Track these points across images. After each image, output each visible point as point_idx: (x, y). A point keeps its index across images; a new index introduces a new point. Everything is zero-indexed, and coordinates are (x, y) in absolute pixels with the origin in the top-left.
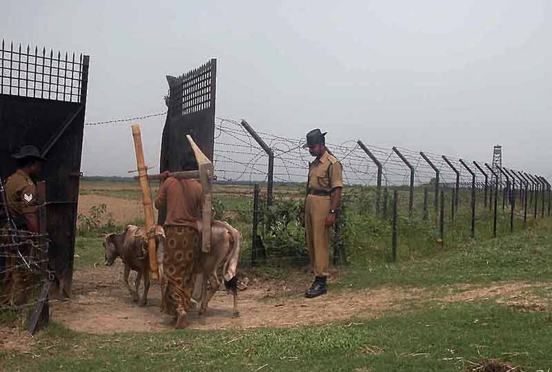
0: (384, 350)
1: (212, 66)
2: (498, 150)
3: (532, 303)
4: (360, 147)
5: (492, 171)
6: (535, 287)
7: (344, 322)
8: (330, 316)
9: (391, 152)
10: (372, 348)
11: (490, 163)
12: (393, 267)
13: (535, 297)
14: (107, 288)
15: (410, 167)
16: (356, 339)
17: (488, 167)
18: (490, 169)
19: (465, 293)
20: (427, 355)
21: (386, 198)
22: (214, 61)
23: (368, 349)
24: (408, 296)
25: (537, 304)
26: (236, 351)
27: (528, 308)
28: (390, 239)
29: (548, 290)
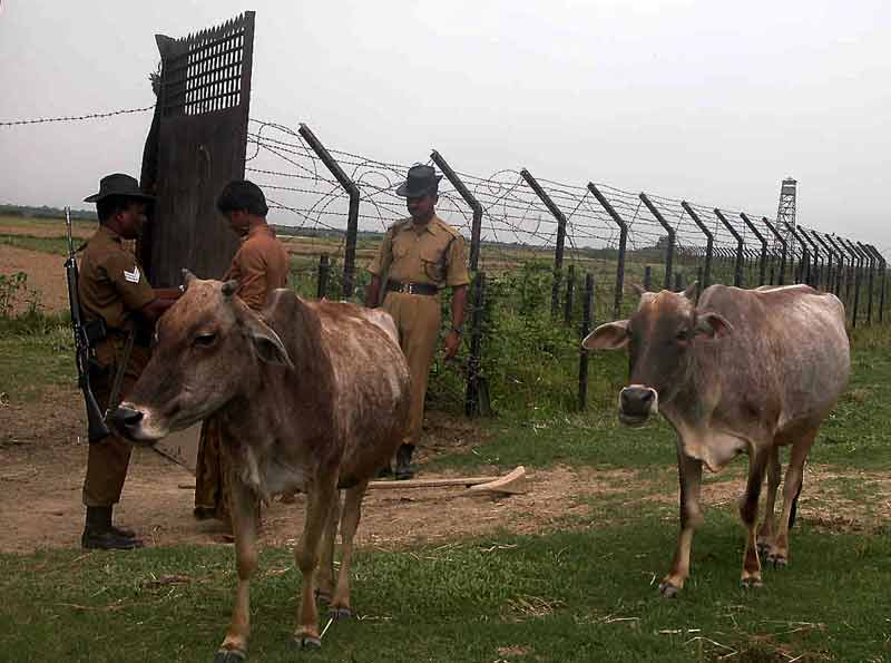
0: (554, 606)
1: (245, 24)
2: (789, 188)
3: (836, 515)
4: (525, 183)
5: (776, 233)
6: (845, 480)
7: (482, 541)
8: (454, 524)
9: (584, 192)
10: (531, 602)
11: (773, 218)
12: (579, 420)
13: (844, 501)
14: (24, 447)
15: (620, 223)
16: (503, 580)
17: (769, 225)
18: (772, 229)
19: (712, 487)
20: (634, 622)
21: (570, 284)
22: (250, 16)
23: (525, 603)
24: (606, 488)
25: (845, 518)
26: (273, 600)
27: (828, 525)
28: (575, 366)
29: (869, 486)
